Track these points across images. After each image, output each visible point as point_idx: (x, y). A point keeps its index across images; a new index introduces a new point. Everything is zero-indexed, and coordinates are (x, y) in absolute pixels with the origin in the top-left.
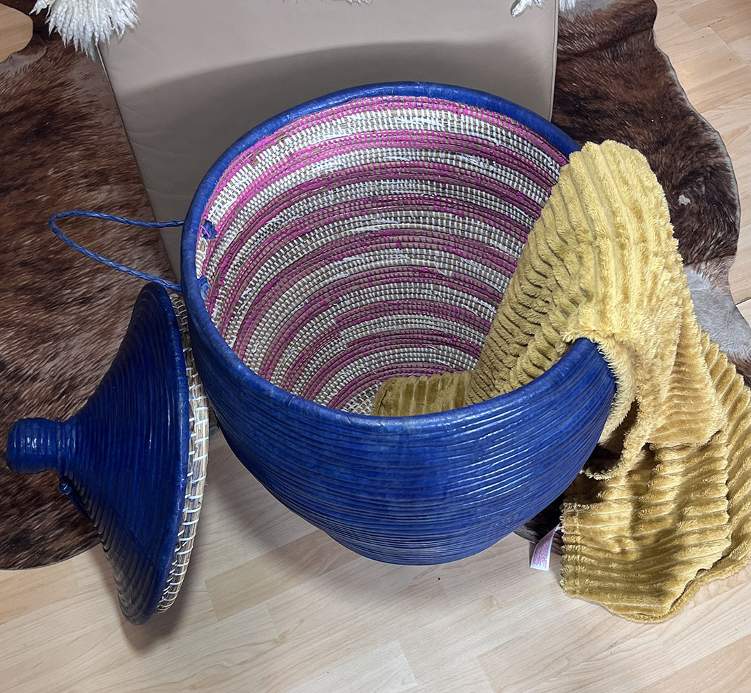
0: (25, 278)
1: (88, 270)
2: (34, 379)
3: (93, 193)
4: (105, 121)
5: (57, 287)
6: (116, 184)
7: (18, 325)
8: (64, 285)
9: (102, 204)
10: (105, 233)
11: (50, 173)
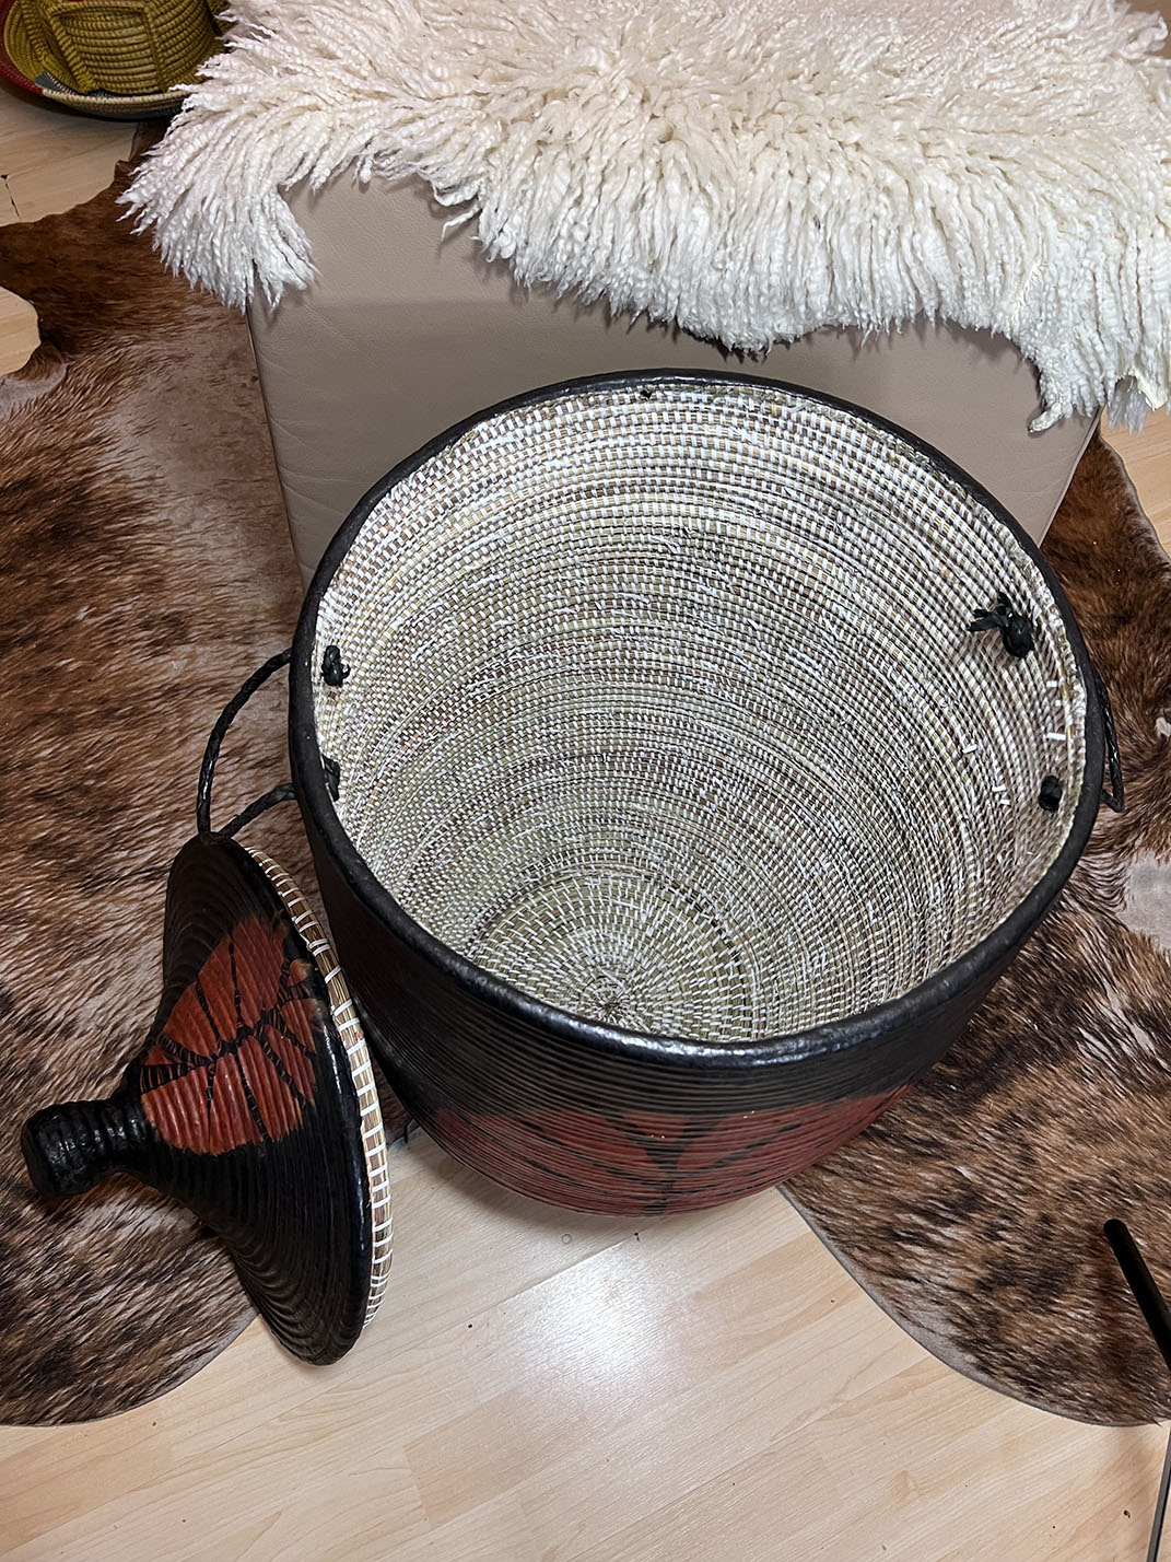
0: (43, 825)
1: (158, 813)
2: (67, 1031)
3: (161, 659)
4: (178, 517)
5: (102, 844)
6: (201, 642)
7: (32, 921)
8: (115, 841)
9: (177, 681)
10: (185, 740)
11: (81, 617)
